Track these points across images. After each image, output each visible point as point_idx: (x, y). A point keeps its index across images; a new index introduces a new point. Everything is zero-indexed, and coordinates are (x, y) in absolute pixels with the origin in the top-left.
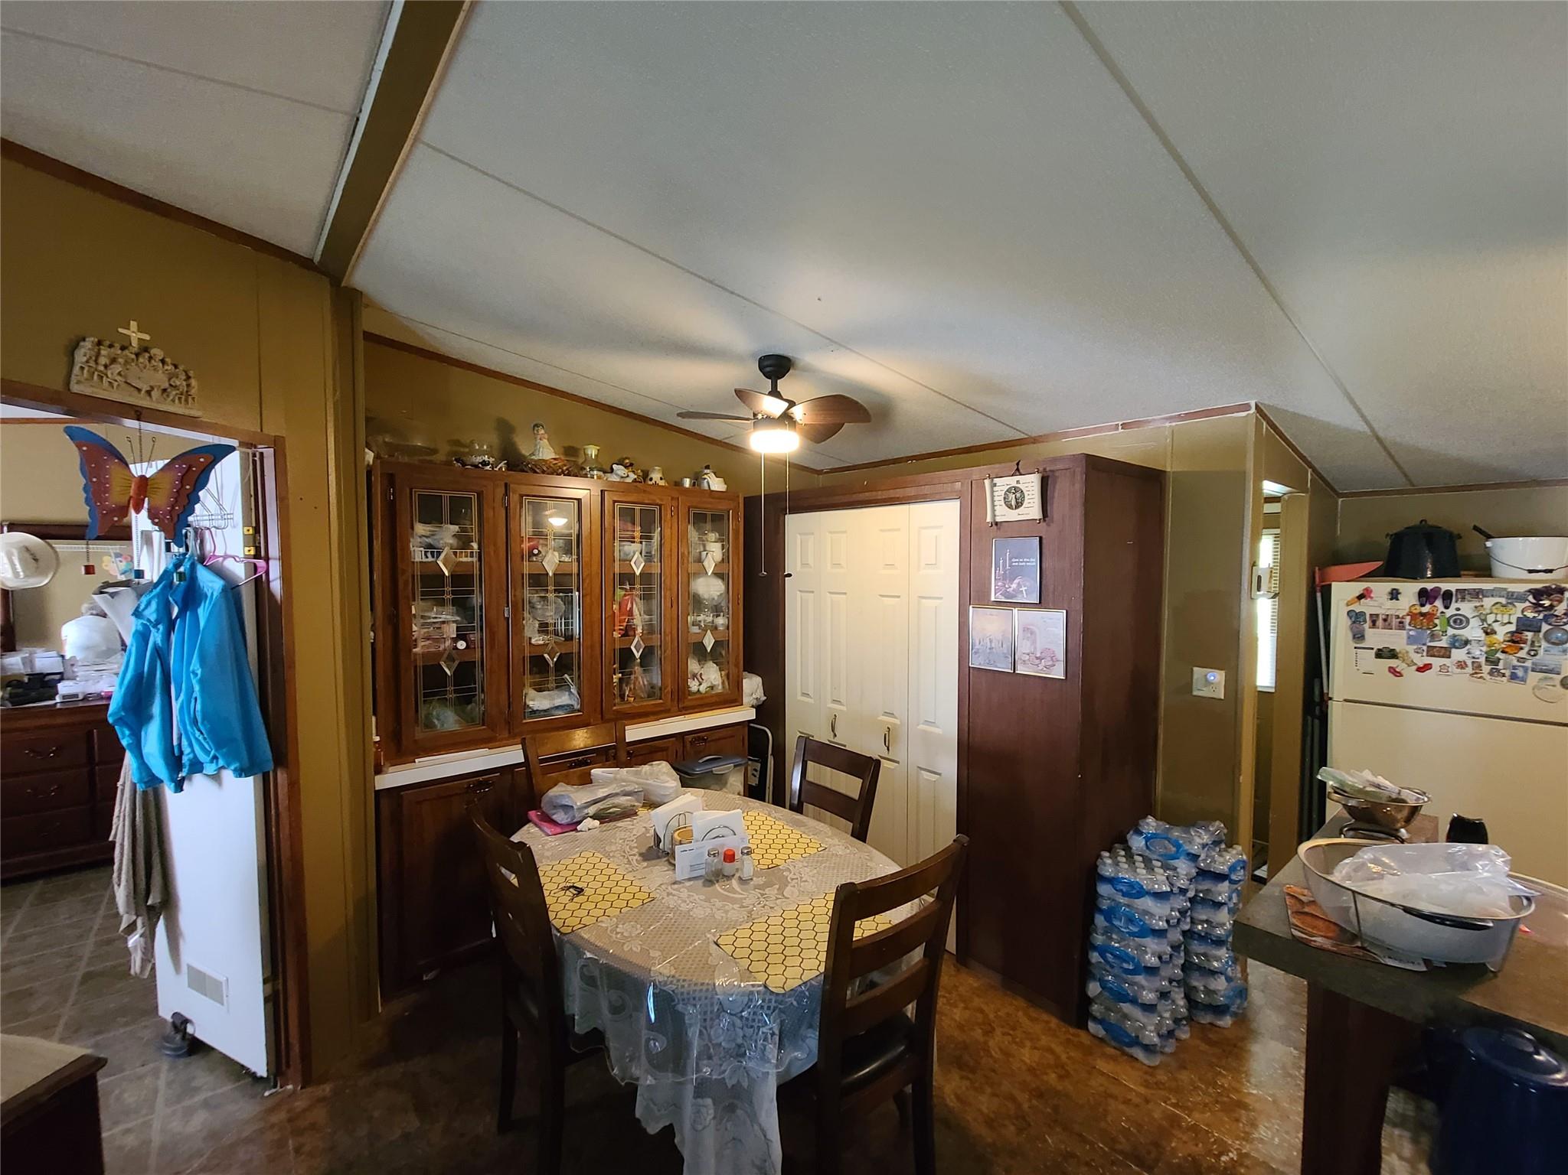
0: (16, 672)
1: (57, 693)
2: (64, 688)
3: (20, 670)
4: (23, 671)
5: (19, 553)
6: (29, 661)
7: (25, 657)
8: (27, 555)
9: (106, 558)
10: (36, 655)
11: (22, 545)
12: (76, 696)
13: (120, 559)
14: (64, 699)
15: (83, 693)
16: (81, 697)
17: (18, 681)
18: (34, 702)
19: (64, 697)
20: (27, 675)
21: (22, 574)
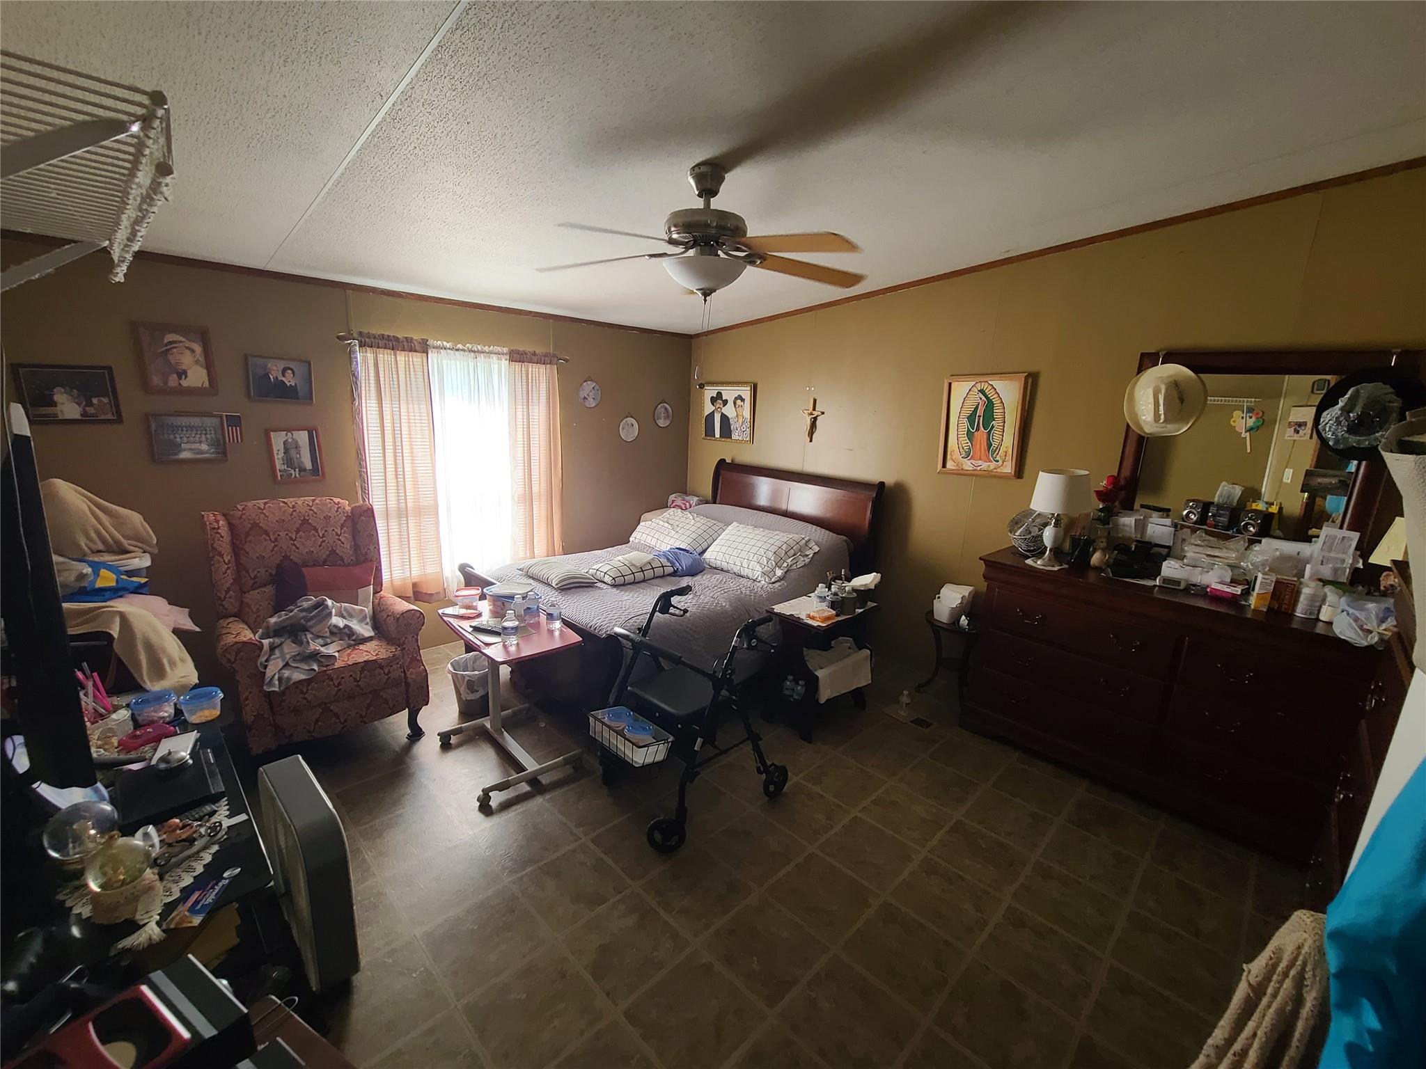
0: (1128, 535)
1: (1160, 574)
2: (1170, 569)
3: (1131, 532)
4: (1133, 536)
5: (1167, 390)
6: (1141, 525)
7: (1140, 520)
8: (1175, 394)
9: (1237, 414)
10: (1151, 519)
11: (1171, 379)
12: (1178, 582)
13: (1251, 415)
14: (1163, 583)
15: (1187, 581)
16: (1182, 587)
17: (1126, 545)
18: (1133, 578)
19: (1165, 580)
20: (1137, 541)
21: (1162, 417)
